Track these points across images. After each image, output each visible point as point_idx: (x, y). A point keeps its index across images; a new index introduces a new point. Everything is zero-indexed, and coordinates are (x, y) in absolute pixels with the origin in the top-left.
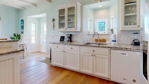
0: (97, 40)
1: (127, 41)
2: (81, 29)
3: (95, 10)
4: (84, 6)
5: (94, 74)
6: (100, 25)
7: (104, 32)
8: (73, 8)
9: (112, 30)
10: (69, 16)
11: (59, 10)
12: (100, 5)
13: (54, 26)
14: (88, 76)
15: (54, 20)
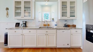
0: (44, 25)
1: (61, 25)
2: (35, 18)
3: (43, 6)
4: (36, 2)
5: (47, 46)
6: (45, 15)
7: (48, 20)
8: (29, 2)
9: (53, 19)
10: (25, 7)
11: (15, 2)
12: (47, 3)
13: (7, 14)
14: (43, 48)
15: (7, 9)
